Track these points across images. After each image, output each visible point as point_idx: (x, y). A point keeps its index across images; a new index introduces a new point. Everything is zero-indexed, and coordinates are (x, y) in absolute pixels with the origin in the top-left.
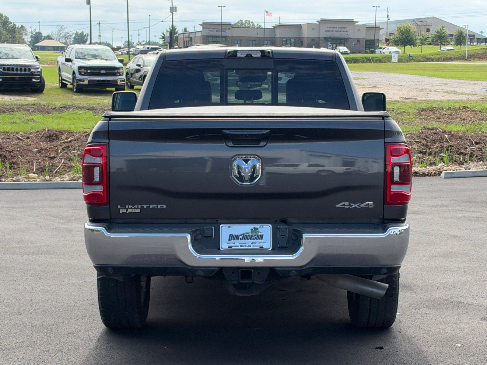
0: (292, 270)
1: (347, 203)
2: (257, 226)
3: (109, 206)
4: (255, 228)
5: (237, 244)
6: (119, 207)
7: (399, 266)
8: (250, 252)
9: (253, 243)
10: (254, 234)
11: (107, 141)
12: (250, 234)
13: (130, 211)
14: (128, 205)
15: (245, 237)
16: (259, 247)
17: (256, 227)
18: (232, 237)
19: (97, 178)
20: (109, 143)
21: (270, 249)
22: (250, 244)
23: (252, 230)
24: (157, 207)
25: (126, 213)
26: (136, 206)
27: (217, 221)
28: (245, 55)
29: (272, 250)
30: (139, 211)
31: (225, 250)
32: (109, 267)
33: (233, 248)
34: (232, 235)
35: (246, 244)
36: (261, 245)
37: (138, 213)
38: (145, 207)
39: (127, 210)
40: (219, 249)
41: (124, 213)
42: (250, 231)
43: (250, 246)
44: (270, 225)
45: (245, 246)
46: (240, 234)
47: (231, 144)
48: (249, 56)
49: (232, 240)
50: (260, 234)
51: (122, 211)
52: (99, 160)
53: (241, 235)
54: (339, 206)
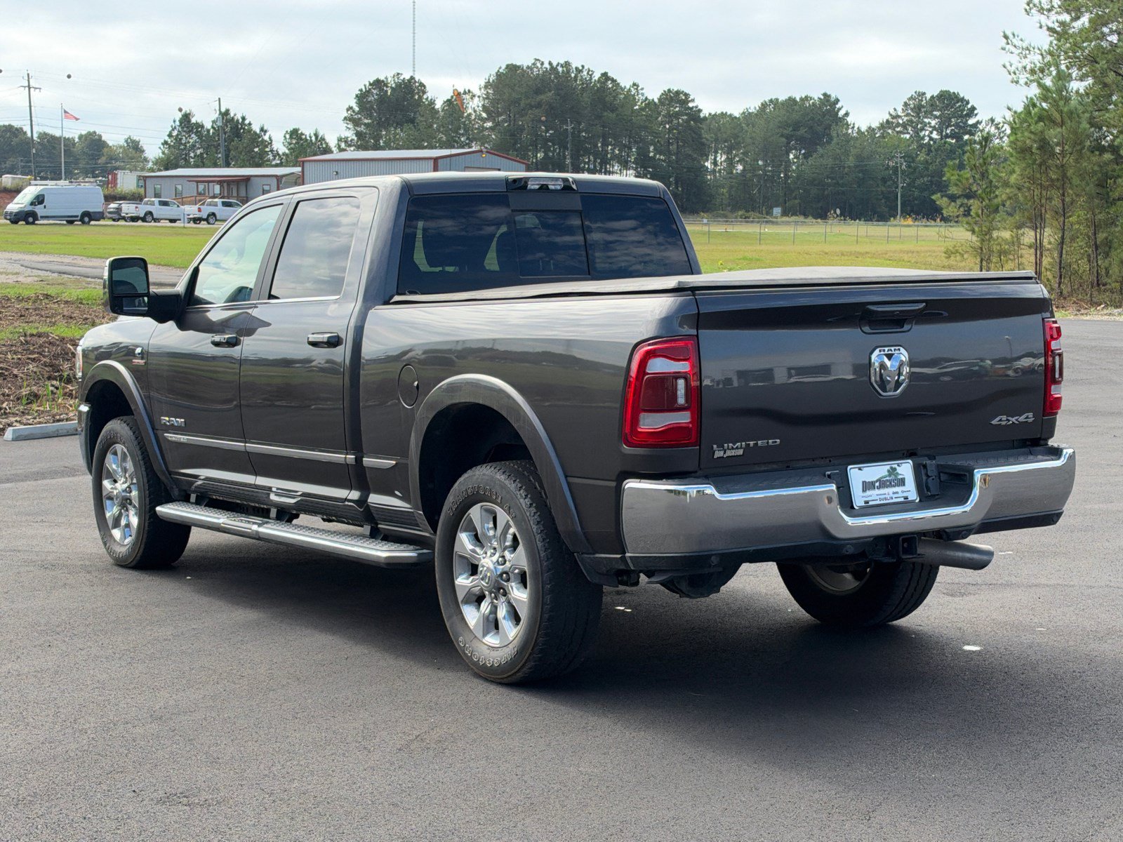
0: (963, 531)
1: (1004, 418)
2: (894, 464)
3: (698, 447)
4: (891, 468)
5: (875, 496)
6: (715, 446)
7: (1061, 511)
8: (895, 507)
9: (894, 493)
10: (893, 477)
11: (694, 332)
12: (888, 478)
13: (729, 453)
14: (728, 443)
15: (883, 484)
16: (902, 500)
17: (894, 466)
18: (867, 486)
19: (681, 400)
20: (697, 336)
21: (918, 501)
22: (892, 495)
23: (889, 471)
24: (768, 443)
25: (723, 457)
26: (739, 444)
27: (830, 461)
28: (537, 187)
29: (920, 501)
30: (741, 452)
31: (861, 508)
32: (713, 555)
33: (871, 503)
34: (865, 482)
35: (886, 496)
36: (905, 494)
37: (739, 456)
38: (752, 443)
39: (725, 453)
40: (852, 507)
41: (720, 457)
42: (887, 473)
43: (892, 498)
44: (910, 461)
45: (886, 499)
46: (875, 480)
47: (867, 329)
48: (544, 188)
49: (867, 491)
50: (900, 477)
51: (719, 454)
52: (683, 367)
53: (877, 481)
54: (994, 422)
